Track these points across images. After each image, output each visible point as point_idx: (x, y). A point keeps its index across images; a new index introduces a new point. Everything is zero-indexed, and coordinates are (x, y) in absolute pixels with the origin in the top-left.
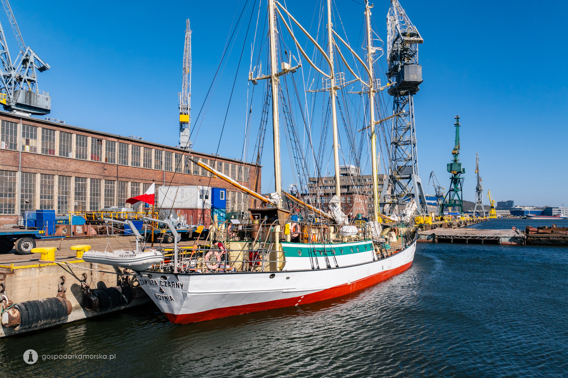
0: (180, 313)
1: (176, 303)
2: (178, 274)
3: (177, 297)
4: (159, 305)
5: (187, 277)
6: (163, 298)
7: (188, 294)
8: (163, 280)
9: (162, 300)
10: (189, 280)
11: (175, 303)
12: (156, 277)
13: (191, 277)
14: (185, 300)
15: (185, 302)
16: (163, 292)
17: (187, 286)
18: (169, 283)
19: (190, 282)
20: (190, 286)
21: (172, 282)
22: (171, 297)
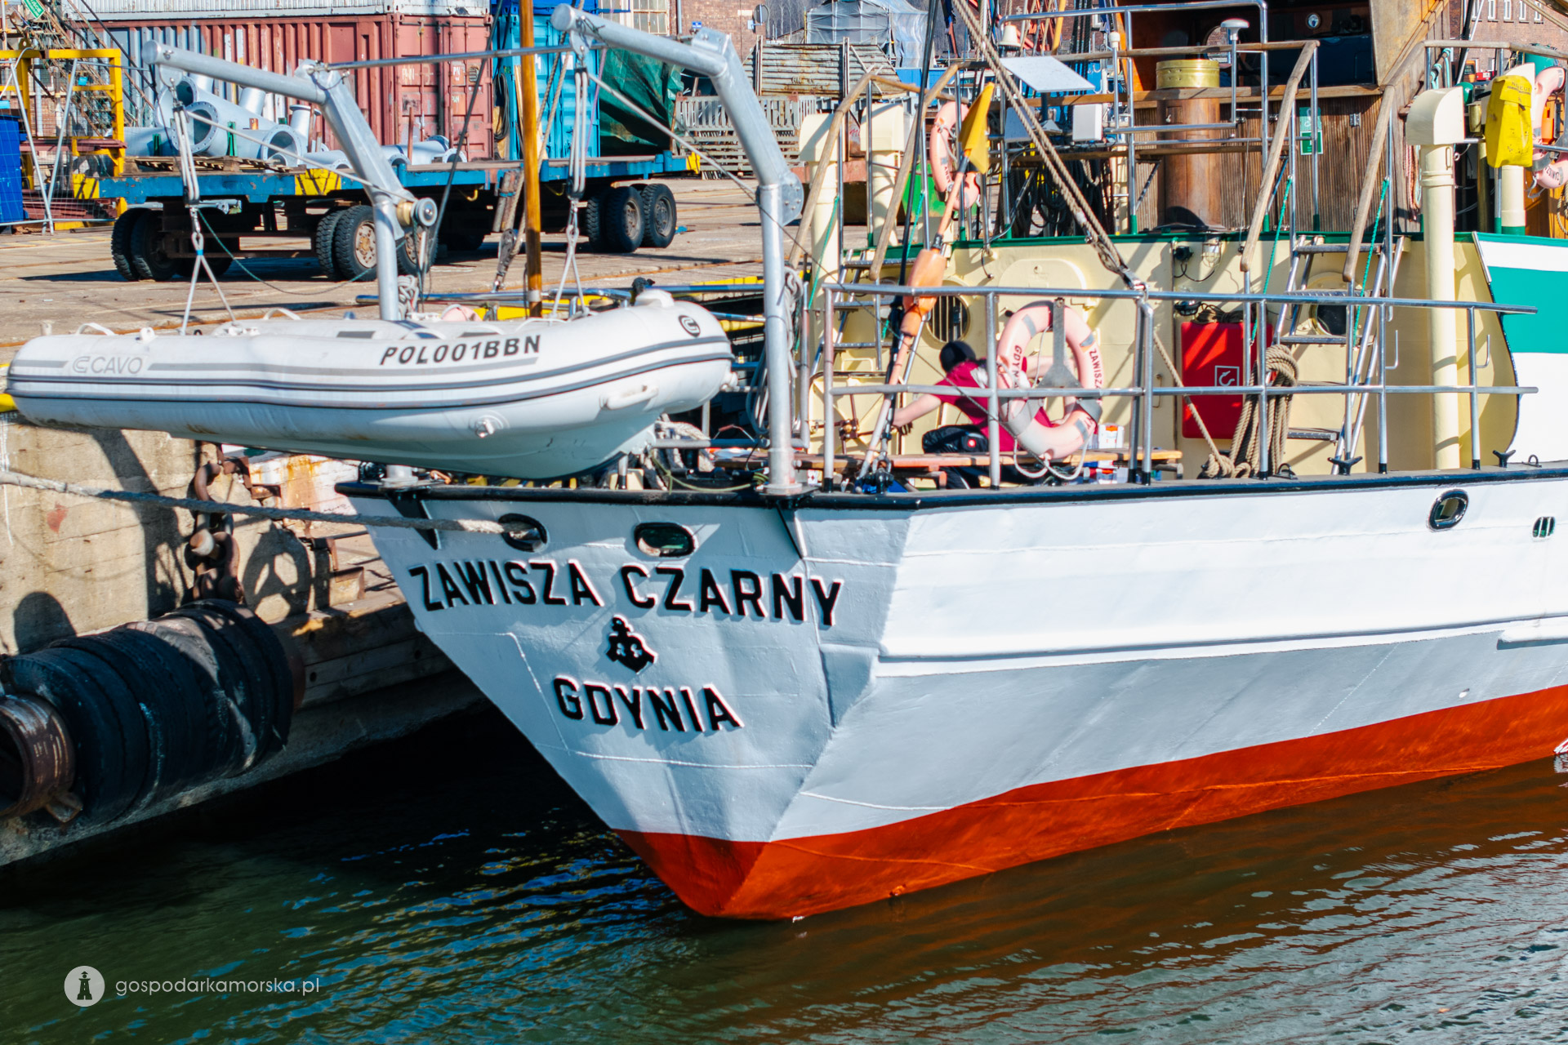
0: (787, 828)
1: (759, 744)
2: (804, 502)
3: (773, 696)
4: (587, 767)
5: (876, 526)
6: (634, 708)
7: (878, 670)
8: (649, 559)
9: (617, 729)
10: (894, 551)
11: (749, 750)
12: (583, 537)
13: (919, 521)
14: (845, 718)
15: (841, 732)
16: (640, 662)
17: (877, 601)
18: (707, 579)
19: (902, 569)
20: (898, 602)
21: (737, 576)
22: (710, 697)
